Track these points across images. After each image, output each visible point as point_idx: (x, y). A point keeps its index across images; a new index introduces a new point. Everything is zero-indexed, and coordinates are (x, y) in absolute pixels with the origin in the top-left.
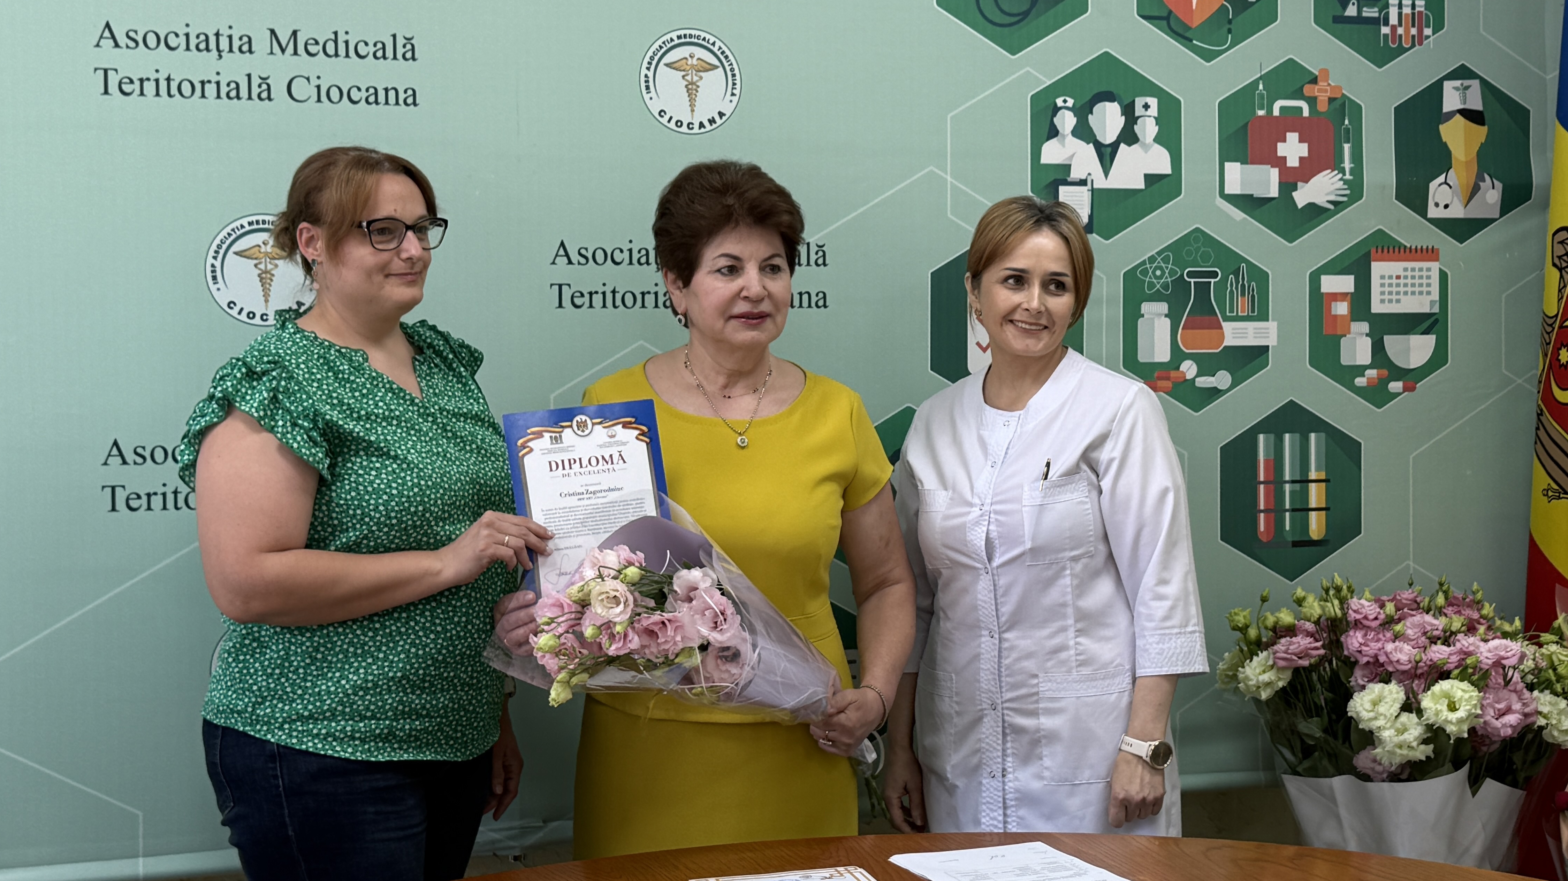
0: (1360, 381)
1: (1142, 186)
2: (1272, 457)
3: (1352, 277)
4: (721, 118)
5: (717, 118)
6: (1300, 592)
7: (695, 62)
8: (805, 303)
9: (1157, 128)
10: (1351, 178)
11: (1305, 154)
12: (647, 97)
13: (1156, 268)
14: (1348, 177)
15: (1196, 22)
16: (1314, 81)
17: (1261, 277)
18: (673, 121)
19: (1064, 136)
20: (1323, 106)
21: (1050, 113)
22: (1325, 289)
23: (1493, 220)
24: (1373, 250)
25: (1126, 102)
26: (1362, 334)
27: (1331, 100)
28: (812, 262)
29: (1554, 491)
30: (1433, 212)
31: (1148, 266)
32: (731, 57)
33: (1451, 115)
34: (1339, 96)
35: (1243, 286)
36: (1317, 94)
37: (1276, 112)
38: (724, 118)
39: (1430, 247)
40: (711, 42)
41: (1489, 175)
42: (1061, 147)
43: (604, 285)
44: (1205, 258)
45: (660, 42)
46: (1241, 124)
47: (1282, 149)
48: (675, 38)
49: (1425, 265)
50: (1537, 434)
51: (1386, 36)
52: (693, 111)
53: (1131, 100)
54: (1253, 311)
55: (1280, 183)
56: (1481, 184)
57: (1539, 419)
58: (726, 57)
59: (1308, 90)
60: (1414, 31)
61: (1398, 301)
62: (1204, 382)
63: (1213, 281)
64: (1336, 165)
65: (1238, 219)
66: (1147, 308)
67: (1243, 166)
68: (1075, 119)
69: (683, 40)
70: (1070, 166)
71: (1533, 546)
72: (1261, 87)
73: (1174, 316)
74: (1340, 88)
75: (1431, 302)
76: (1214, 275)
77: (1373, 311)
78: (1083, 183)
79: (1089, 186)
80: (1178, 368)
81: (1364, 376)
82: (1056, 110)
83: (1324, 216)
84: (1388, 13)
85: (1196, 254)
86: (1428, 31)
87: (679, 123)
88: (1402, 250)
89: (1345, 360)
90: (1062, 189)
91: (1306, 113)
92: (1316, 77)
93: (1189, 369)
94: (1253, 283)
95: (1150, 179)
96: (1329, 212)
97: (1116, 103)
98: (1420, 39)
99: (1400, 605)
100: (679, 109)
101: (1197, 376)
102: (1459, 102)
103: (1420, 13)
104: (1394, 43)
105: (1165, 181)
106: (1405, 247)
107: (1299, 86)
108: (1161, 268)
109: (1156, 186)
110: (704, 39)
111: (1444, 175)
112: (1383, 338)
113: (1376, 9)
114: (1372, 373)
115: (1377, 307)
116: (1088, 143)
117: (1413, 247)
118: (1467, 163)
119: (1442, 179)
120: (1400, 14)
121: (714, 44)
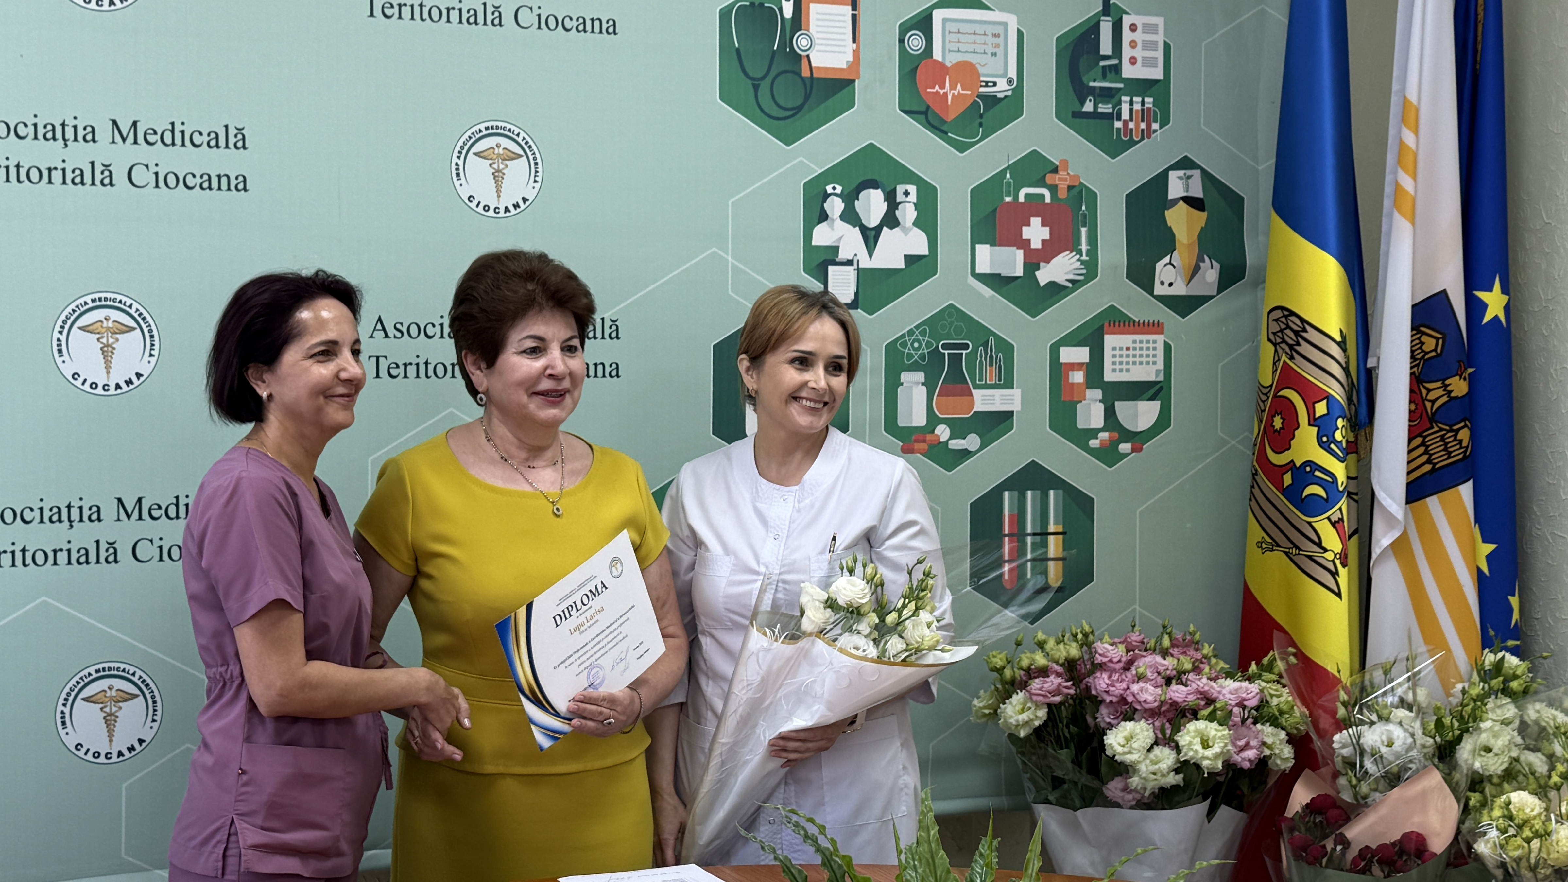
0: (1094, 443)
1: (903, 267)
2: (1016, 512)
3: (1087, 349)
4: (524, 203)
5: (521, 203)
6: (1041, 636)
7: (501, 151)
8: (600, 374)
9: (916, 213)
10: (1087, 258)
11: (1047, 236)
12: (457, 183)
13: (914, 341)
14: (1084, 258)
15: (951, 116)
16: (1055, 170)
17: (1007, 349)
18: (481, 206)
19: (833, 220)
20: (1063, 194)
21: (821, 200)
22: (1063, 360)
23: (1212, 297)
24: (1106, 325)
25: (888, 190)
26: (1096, 400)
27: (1070, 188)
28: (606, 335)
29: (1267, 543)
30: (1159, 290)
31: (907, 338)
32: (534, 147)
33: (1175, 202)
34: (1077, 184)
35: (991, 356)
36: (1057, 182)
37: (1022, 199)
38: (528, 203)
39: (1156, 322)
40: (516, 133)
41: (1208, 256)
42: (830, 229)
43: (418, 356)
44: (958, 332)
45: (469, 133)
46: (991, 210)
47: (1026, 233)
48: (483, 129)
49: (1151, 337)
50: (1252, 492)
51: (1119, 129)
52: (499, 196)
53: (893, 187)
54: (1000, 380)
55: (1025, 264)
56: (1202, 264)
57: (1254, 478)
58: (530, 147)
59: (1050, 179)
60: (1143, 125)
61: (1128, 370)
62: (956, 444)
63: (964, 352)
64: (1074, 247)
65: (987, 296)
66: (905, 377)
67: (993, 248)
68: (843, 205)
69: (490, 131)
70: (838, 247)
71: (1247, 593)
72: (1008, 176)
73: (930, 384)
74: (1077, 177)
75: (1157, 371)
76: (966, 347)
77: (1106, 379)
78: (849, 263)
79: (855, 266)
80: (933, 432)
81: (1097, 438)
82: (827, 196)
83: (1063, 293)
84: (1120, 109)
85: (950, 327)
86: (1155, 126)
87: (486, 208)
88: (1132, 324)
89: (1081, 424)
90: (831, 269)
91: (1048, 200)
92: (1057, 167)
93: (943, 432)
94: (1000, 354)
95: (910, 260)
96: (1068, 290)
97: (879, 190)
98: (1148, 133)
99: (1130, 647)
100: (486, 194)
101: (950, 439)
102: (1182, 190)
103: (1149, 109)
104: (1125, 136)
105: (924, 260)
106: (1134, 321)
107: (1042, 174)
108: (918, 341)
109: (914, 266)
110: (509, 130)
111: (1169, 256)
112: (1113, 404)
113: (1110, 106)
114: (1104, 435)
115: (1109, 376)
116: (855, 227)
117: (1141, 321)
118: (1189, 245)
119: (1166, 260)
120: (1131, 110)
121: (518, 135)
